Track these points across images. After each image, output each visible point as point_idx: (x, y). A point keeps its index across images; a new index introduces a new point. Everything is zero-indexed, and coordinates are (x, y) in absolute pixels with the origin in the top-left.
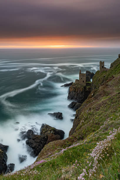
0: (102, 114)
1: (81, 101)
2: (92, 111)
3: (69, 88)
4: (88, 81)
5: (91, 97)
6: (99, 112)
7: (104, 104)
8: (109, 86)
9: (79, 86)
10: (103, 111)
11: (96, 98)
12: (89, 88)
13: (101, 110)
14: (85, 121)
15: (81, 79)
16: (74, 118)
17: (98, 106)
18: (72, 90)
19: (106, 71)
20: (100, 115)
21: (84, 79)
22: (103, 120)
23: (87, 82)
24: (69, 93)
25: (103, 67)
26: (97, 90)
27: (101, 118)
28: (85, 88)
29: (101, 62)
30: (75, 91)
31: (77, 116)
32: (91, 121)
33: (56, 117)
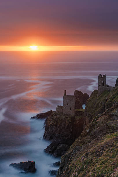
0: (106, 161)
1: (69, 142)
2: (90, 157)
3: (45, 120)
4: (78, 108)
5: (86, 135)
6: (103, 158)
7: (109, 146)
8: (114, 117)
9: (64, 116)
10: (108, 158)
12: (80, 119)
13: (105, 156)
14: (79, 173)
15: (67, 104)
17: (99, 150)
18: (51, 123)
19: (109, 91)
20: (103, 163)
21: (73, 104)
22: (109, 171)
23: (77, 110)
24: (47, 128)
25: (104, 84)
26: (96, 124)
27: (106, 167)
28: (73, 119)
29: (101, 75)
30: (56, 125)
32: (90, 173)
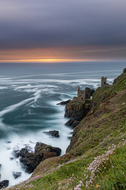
0: (101, 131)
1: (80, 119)
2: (91, 128)
3: (66, 105)
4: (87, 99)
5: (91, 115)
6: (99, 129)
7: (104, 121)
8: (110, 103)
9: (78, 104)
10: (103, 128)
11: (96, 116)
12: (88, 105)
13: (101, 127)
14: (83, 138)
15: (80, 96)
16: (71, 136)
17: (98, 124)
18: (69, 108)
19: (109, 87)
20: (99, 132)
21: (84, 96)
22: (102, 137)
23: (87, 100)
24: (66, 111)
25: (105, 83)
26: (97, 108)
27: (101, 134)
28: (84, 105)
29: (103, 77)
30: (73, 109)
31: (74, 134)
32: (90, 138)
33: (52, 135)
